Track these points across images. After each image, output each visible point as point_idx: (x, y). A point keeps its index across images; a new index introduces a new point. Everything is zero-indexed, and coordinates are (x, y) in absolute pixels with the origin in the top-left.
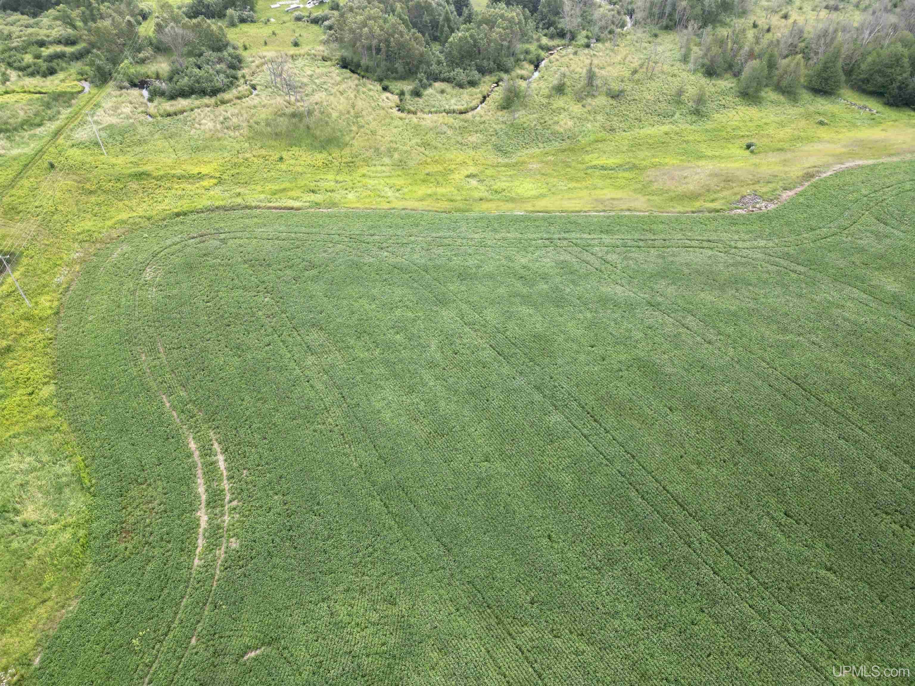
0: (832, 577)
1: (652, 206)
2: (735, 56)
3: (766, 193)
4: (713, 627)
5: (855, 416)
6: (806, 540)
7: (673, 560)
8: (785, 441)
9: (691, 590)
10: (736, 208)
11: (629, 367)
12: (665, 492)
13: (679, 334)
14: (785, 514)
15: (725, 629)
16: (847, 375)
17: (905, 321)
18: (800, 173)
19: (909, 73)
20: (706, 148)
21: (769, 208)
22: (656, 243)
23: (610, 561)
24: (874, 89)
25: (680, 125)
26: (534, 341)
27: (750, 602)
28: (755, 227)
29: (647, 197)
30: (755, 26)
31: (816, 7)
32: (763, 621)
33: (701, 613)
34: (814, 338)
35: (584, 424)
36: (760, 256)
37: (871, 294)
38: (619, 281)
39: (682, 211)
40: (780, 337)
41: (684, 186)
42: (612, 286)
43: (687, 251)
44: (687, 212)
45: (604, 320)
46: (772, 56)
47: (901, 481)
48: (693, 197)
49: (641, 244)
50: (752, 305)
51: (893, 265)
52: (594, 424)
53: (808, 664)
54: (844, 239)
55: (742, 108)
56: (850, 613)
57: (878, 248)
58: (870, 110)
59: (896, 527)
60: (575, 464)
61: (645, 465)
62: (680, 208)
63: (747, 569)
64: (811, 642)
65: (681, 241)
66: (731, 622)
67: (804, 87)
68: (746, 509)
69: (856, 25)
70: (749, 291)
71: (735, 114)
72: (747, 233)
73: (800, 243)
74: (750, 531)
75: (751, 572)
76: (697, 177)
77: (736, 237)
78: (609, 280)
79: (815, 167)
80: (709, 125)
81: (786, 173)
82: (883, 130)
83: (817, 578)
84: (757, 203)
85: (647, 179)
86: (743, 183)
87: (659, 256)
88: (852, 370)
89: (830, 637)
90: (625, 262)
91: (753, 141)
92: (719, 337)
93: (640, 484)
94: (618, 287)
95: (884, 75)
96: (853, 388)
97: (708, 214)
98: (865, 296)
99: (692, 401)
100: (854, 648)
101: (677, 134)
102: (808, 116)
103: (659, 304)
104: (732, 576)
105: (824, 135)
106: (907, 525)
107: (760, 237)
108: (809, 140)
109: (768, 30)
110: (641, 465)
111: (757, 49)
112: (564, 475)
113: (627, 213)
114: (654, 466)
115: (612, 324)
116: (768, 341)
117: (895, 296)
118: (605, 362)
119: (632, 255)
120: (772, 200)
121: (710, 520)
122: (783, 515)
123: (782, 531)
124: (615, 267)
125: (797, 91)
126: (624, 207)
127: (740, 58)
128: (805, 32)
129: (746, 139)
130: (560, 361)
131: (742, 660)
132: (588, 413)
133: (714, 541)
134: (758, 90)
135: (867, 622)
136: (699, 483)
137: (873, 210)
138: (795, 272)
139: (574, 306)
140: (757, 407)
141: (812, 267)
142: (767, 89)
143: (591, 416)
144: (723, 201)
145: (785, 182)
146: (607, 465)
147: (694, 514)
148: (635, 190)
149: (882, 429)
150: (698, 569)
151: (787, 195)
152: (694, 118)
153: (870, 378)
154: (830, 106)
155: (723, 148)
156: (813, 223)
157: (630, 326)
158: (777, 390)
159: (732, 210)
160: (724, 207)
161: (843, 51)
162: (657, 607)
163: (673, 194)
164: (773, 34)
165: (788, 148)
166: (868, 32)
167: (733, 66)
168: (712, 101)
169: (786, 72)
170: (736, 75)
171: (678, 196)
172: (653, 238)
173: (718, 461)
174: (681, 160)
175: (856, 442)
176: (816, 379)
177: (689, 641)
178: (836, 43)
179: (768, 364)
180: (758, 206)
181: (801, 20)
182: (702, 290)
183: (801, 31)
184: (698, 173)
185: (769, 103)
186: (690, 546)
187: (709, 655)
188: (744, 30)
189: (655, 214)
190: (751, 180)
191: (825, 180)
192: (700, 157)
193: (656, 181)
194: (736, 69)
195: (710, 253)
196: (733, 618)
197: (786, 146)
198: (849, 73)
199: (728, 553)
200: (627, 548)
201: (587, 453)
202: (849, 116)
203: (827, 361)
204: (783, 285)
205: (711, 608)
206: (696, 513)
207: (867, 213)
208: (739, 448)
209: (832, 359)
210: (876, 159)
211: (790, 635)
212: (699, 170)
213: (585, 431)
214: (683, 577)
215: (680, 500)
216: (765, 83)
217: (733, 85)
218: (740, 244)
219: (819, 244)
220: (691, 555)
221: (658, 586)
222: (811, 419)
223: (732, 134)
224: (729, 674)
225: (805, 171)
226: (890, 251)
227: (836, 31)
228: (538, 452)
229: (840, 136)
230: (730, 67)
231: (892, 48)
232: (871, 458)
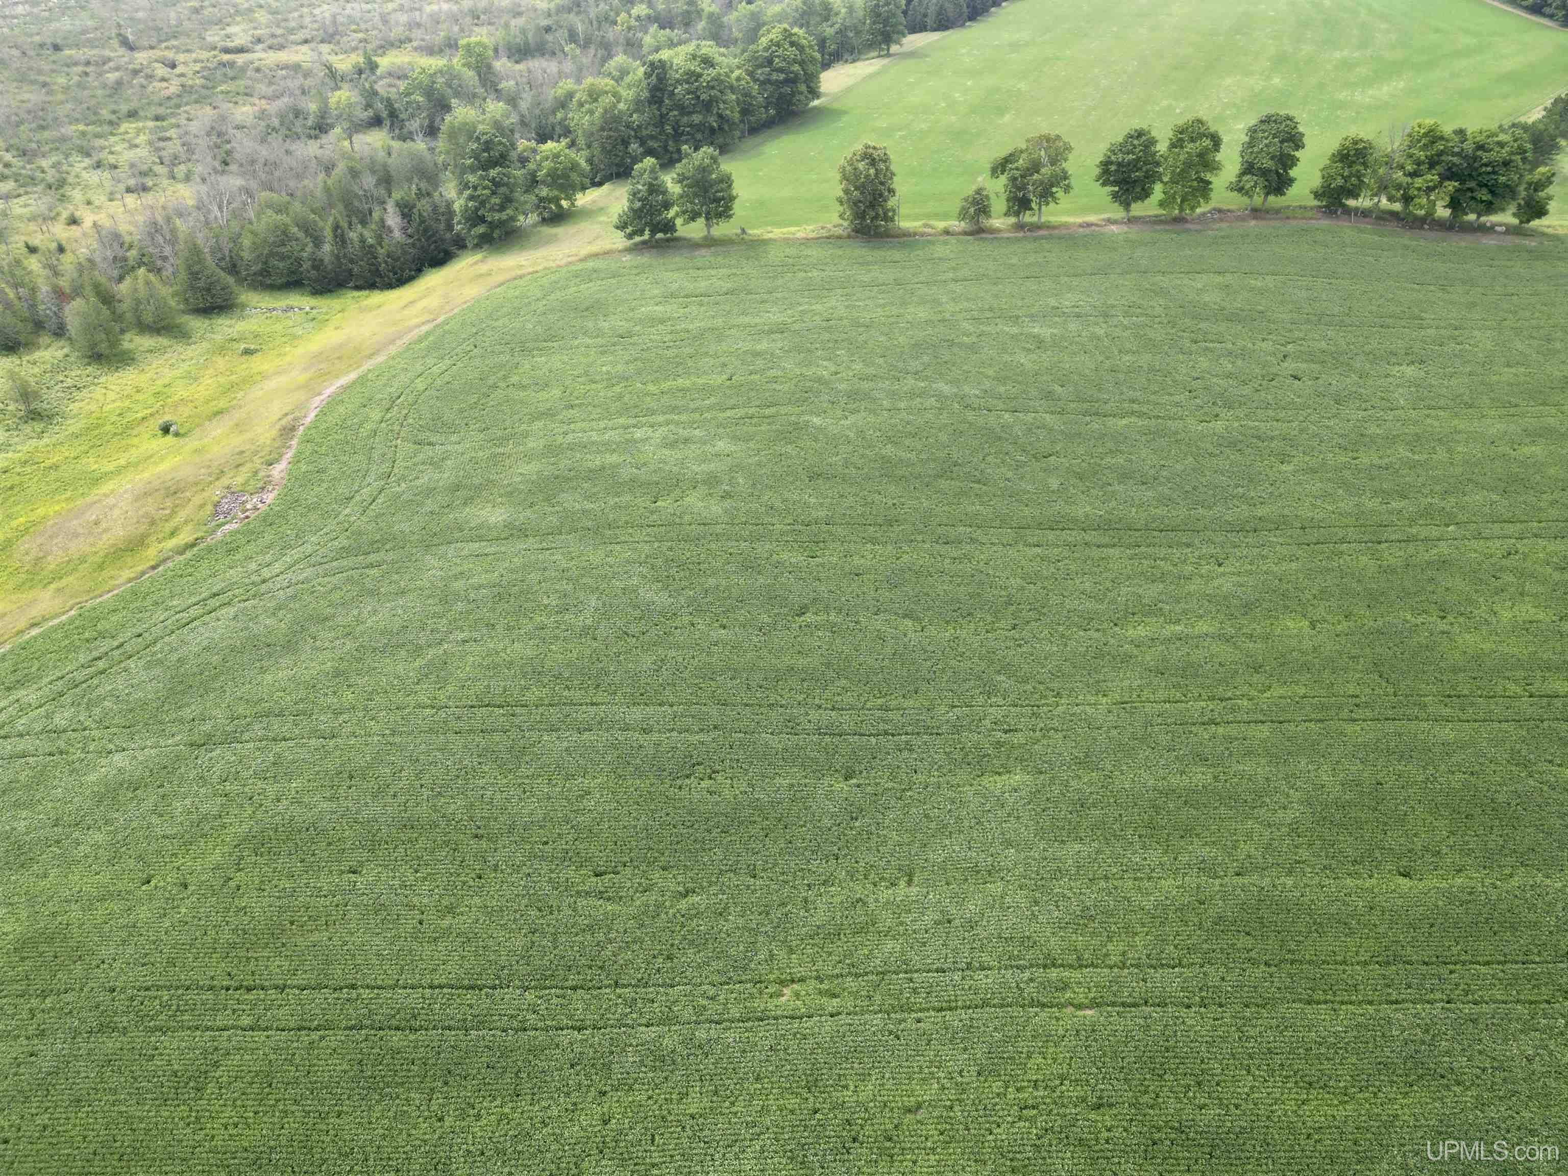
0: (696, 899)
1: (71, 597)
2: (33, 306)
3: (246, 483)
4: (630, 1099)
5: (577, 695)
6: (640, 884)
7: (519, 1071)
8: (528, 788)
9: (571, 1082)
10: (219, 526)
11: (238, 864)
12: (437, 991)
13: (279, 756)
14: (597, 876)
15: (643, 1084)
16: (529, 653)
17: (541, 546)
18: (274, 433)
19: (311, 245)
20: (96, 462)
21: (268, 502)
22: (127, 647)
23: (440, 1167)
24: (284, 280)
25: (19, 448)
26: (23, 959)
27: (644, 1021)
28: (269, 537)
29: (53, 586)
30: (33, 250)
31: (111, 193)
32: (673, 1028)
33: (604, 1099)
34: (461, 636)
35: (234, 1011)
36: (308, 572)
37: (481, 539)
38: (111, 746)
39: (132, 575)
40: (419, 662)
41: (105, 537)
42: (104, 761)
43: (192, 630)
44: (143, 573)
45: (134, 824)
46: (97, 287)
47: (673, 730)
48: (135, 545)
49: (101, 664)
50: (349, 645)
51: (479, 488)
52: (250, 997)
53: (750, 1024)
54: (397, 489)
55: (110, 378)
56: (741, 921)
57: (446, 476)
58: (300, 309)
59: (706, 783)
60: (270, 1085)
61: (379, 983)
62: (126, 574)
63: (609, 986)
64: (734, 995)
65: (170, 621)
66: (643, 1069)
67: (183, 312)
68: (551, 913)
69: (191, 202)
70: (331, 629)
71: (104, 391)
72: (263, 552)
73: (346, 525)
74: (577, 935)
75: (616, 983)
76: (116, 512)
77: (253, 566)
78: (90, 756)
79: (287, 414)
80: (74, 426)
81: (252, 441)
82: (336, 328)
83: (683, 916)
84: (244, 503)
85: (28, 558)
86: (198, 485)
87: (149, 666)
88: (531, 642)
89: (745, 968)
90: (97, 711)
91: (167, 418)
92: (341, 720)
93: (394, 1016)
94: (117, 757)
95: (283, 258)
96: (548, 663)
97: (182, 558)
98: (477, 545)
99: (374, 836)
100: (772, 956)
101: (26, 462)
102: (221, 350)
103: (210, 736)
104: (602, 1011)
105: (265, 367)
106: (714, 772)
107: (287, 547)
108: (248, 381)
109: (61, 249)
110: (373, 988)
111: (64, 283)
112: (265, 1119)
113: (34, 632)
114: (393, 972)
115: (154, 820)
116: (409, 678)
117: (508, 525)
118: (191, 888)
119: (100, 692)
120: (263, 488)
121: (523, 969)
122: (594, 879)
123: (609, 899)
124: (85, 729)
125: (178, 321)
126: (22, 625)
127: (45, 308)
128: (124, 234)
129: (152, 421)
130: (105, 952)
131: (690, 1100)
132: (228, 989)
133: (547, 992)
134: (114, 343)
135: (760, 914)
136: (471, 935)
137: (402, 434)
138: (371, 566)
139: (58, 842)
140: (463, 773)
141: (387, 547)
142: (128, 336)
143: (236, 989)
144: (190, 526)
145: (263, 454)
146: (322, 1038)
147: (497, 982)
148: (18, 588)
149: (613, 687)
150: (558, 1045)
151: (278, 471)
152: (38, 426)
153: (557, 638)
154: (242, 324)
155: (127, 448)
156: (342, 490)
157: (188, 802)
158: (470, 731)
159: (214, 532)
160: (200, 534)
161: (200, 241)
162: (549, 1155)
163: (97, 559)
164: (73, 252)
165: (227, 405)
166: (216, 208)
167: (40, 322)
168: (48, 388)
169: (138, 302)
170: (60, 332)
171: (106, 556)
172: (116, 644)
173: (471, 883)
174: (67, 499)
175: (600, 723)
176: (502, 684)
177: (619, 1151)
178: (181, 236)
179: (433, 708)
180: (249, 506)
181: (102, 219)
182: (263, 670)
183: (116, 236)
184: (114, 506)
185: (148, 355)
186: (525, 1030)
187: (653, 1140)
188: (18, 262)
189: (88, 605)
190: (210, 475)
191: (314, 426)
192: (97, 480)
193: (47, 554)
194: (52, 324)
195: (232, 611)
196: (642, 1061)
197: (222, 404)
198: (233, 269)
199: (574, 988)
200: (448, 1121)
201: (275, 1050)
202: (279, 327)
203: (497, 653)
204: (372, 593)
205: (610, 1078)
206: (499, 978)
207: (399, 441)
208: (484, 844)
209: (501, 646)
210: (358, 367)
211: (710, 1012)
212: (111, 501)
213: (246, 1021)
214: (548, 1079)
215: (466, 982)
216: (118, 330)
217: (66, 351)
218: (266, 573)
219: (372, 514)
220: (535, 1038)
221: (528, 1125)
222: (535, 735)
223: (124, 422)
224: (690, 1133)
225: (278, 427)
226: (461, 473)
227: (168, 219)
228: (188, 1131)
229: (288, 359)
230: (39, 326)
231: (264, 219)
232: (628, 729)
